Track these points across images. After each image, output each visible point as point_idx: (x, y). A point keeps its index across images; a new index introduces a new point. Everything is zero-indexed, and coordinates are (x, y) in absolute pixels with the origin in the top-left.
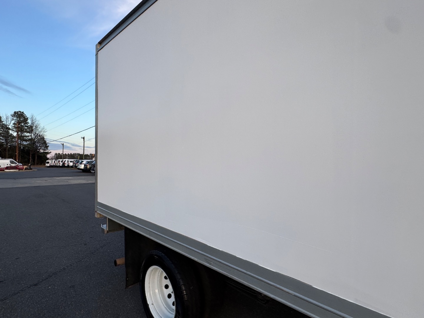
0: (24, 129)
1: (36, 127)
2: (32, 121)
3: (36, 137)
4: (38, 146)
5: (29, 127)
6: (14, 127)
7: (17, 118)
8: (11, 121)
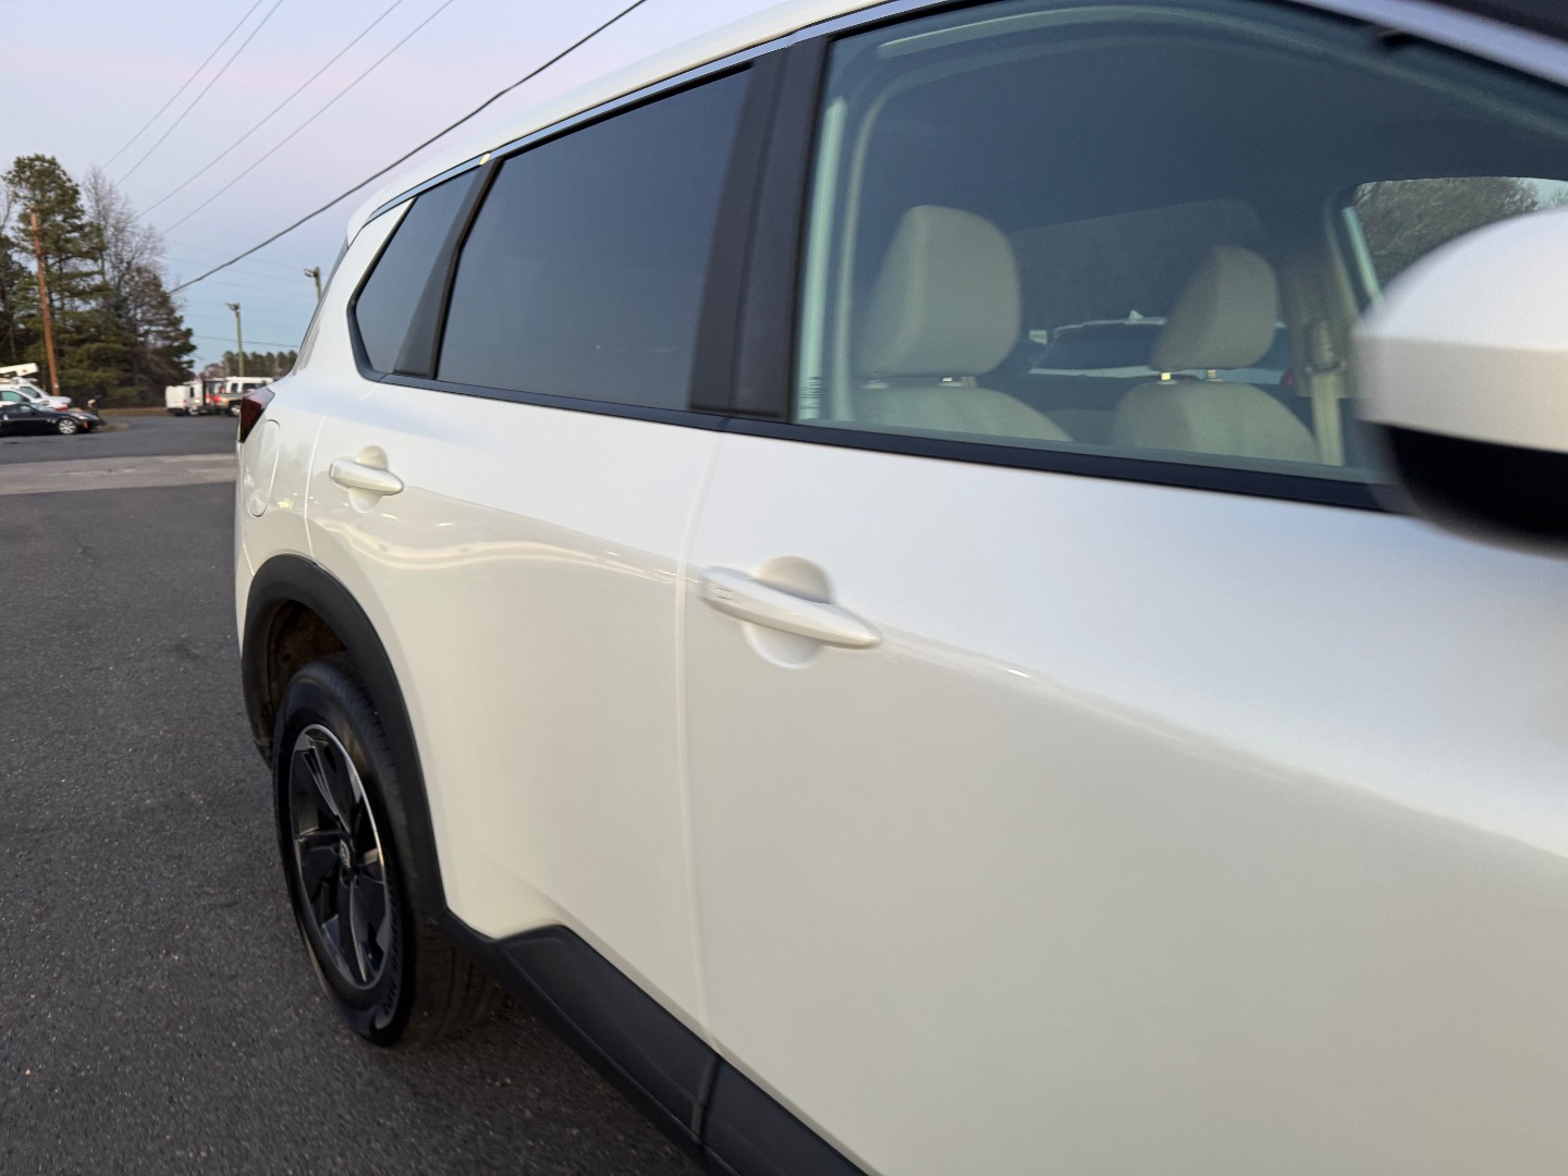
0: (68, 241)
1: (119, 230)
2: (98, 201)
3: (124, 275)
4: (139, 316)
5: (87, 229)
6: (24, 231)
7: (33, 187)
8: (9, 207)
